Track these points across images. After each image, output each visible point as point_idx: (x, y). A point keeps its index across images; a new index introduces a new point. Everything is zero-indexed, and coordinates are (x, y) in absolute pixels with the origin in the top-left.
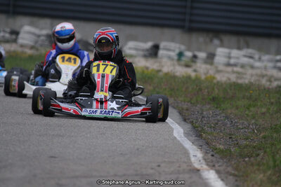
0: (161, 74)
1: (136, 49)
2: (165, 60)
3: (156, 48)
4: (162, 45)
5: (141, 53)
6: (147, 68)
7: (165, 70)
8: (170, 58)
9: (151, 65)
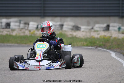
0: (111, 38)
1: (99, 28)
2: (113, 32)
3: (108, 26)
4: (111, 25)
5: (102, 29)
6: (105, 36)
7: (114, 36)
8: (115, 30)
9: (107, 34)
